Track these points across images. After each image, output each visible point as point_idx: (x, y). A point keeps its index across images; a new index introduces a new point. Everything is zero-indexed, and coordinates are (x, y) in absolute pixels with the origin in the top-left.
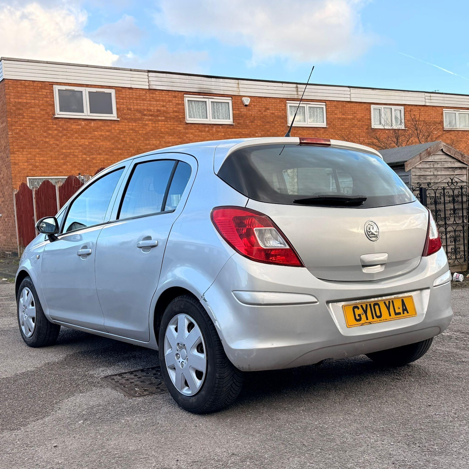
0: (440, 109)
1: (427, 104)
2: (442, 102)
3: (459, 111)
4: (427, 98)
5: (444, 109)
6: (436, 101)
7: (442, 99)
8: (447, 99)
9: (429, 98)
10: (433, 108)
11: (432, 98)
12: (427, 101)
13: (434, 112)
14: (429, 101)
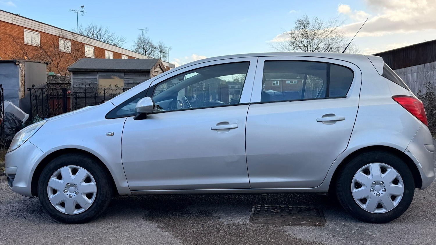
0: (22, 28)
1: (14, 23)
2: (23, 23)
3: (33, 32)
4: (13, 18)
5: (24, 29)
6: (20, 22)
7: (23, 21)
8: (26, 22)
9: (15, 19)
10: (18, 27)
11: (17, 19)
12: (14, 20)
13: (18, 30)
14: (15, 21)
